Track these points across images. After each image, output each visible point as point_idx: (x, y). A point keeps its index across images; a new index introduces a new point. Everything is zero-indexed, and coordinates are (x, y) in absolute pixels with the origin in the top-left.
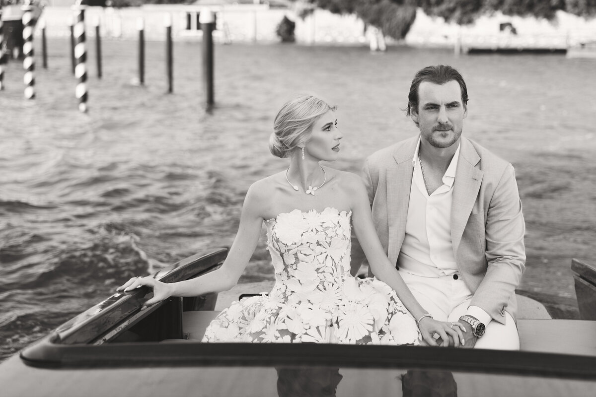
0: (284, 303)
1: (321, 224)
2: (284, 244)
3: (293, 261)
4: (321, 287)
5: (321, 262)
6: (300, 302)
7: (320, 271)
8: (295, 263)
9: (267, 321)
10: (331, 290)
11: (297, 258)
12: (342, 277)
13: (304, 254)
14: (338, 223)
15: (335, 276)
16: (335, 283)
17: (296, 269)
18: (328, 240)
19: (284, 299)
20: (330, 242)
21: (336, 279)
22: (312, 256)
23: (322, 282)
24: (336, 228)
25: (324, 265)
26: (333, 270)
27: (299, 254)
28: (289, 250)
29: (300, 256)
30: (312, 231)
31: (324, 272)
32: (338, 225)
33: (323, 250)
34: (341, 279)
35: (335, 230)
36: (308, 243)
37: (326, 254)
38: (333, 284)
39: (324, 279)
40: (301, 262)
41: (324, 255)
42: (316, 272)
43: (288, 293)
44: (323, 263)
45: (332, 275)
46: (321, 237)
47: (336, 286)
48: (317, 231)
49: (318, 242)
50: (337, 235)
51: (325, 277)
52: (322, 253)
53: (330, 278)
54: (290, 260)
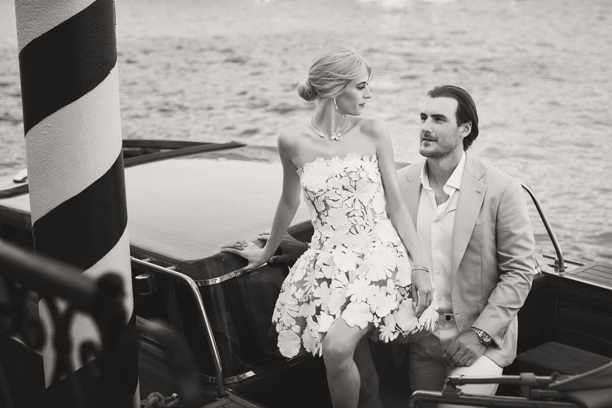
0: (320, 249)
1: (345, 170)
2: (312, 192)
3: (323, 208)
4: (353, 230)
5: (350, 206)
6: (335, 247)
7: (350, 215)
8: (325, 210)
9: (306, 269)
10: (364, 233)
11: (326, 205)
12: (373, 220)
13: (333, 200)
14: (361, 167)
15: (365, 219)
16: (366, 226)
17: (328, 215)
18: (353, 184)
19: (320, 246)
20: (355, 186)
21: (367, 222)
22: (341, 201)
23: (354, 226)
24: (359, 172)
25: (353, 208)
26: (363, 213)
27: (328, 201)
28: (317, 197)
29: (329, 202)
30: (336, 176)
31: (354, 215)
32: (361, 169)
33: (350, 194)
34: (372, 221)
35: (358, 173)
36: (333, 188)
37: (353, 198)
38: (365, 227)
39: (355, 223)
40: (331, 209)
41: (352, 199)
42: (346, 217)
43: (323, 239)
44: (352, 206)
45: (363, 218)
46: (346, 182)
47: (368, 229)
48: (341, 177)
49: (343, 187)
50: (361, 178)
51: (356, 221)
52: (349, 198)
53: (361, 221)
54: (321, 207)
